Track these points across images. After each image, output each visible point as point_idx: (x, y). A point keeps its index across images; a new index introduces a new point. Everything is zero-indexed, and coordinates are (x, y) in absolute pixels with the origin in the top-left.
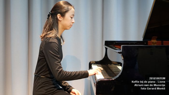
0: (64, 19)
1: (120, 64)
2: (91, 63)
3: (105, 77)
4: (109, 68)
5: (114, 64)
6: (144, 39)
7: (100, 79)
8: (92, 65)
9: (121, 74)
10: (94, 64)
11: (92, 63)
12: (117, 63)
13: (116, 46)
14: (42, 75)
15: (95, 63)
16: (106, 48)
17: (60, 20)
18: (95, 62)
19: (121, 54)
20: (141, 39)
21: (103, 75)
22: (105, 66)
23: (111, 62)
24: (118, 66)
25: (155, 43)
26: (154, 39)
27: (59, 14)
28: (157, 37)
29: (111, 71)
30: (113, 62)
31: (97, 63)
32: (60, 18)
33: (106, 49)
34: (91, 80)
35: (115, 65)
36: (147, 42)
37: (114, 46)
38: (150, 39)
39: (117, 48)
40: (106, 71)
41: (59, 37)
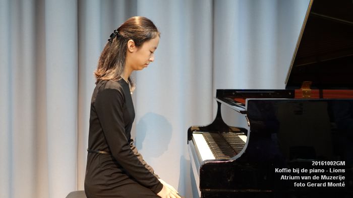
0: (138, 51)
1: (244, 131)
2: (192, 130)
3: (216, 157)
4: (224, 140)
5: (233, 132)
6: (287, 87)
7: (207, 160)
8: (193, 134)
9: (246, 150)
10: (197, 131)
11: (194, 131)
12: (239, 130)
13: (236, 100)
14: (99, 150)
15: (198, 129)
16: (218, 102)
17: (131, 51)
18: (199, 127)
19: (246, 115)
20: (283, 87)
21: (214, 153)
22: (216, 135)
23: (227, 129)
24: (239, 136)
25: (309, 93)
26: (305, 87)
27: (132, 40)
28: (311, 83)
29: (228, 144)
30: (233, 129)
31: (202, 130)
32: (132, 48)
33: (219, 104)
34: (191, 161)
35: (234, 134)
36: (294, 91)
37: (233, 98)
38: (300, 86)
39: (238, 104)
40: (219, 145)
41: (126, 80)
